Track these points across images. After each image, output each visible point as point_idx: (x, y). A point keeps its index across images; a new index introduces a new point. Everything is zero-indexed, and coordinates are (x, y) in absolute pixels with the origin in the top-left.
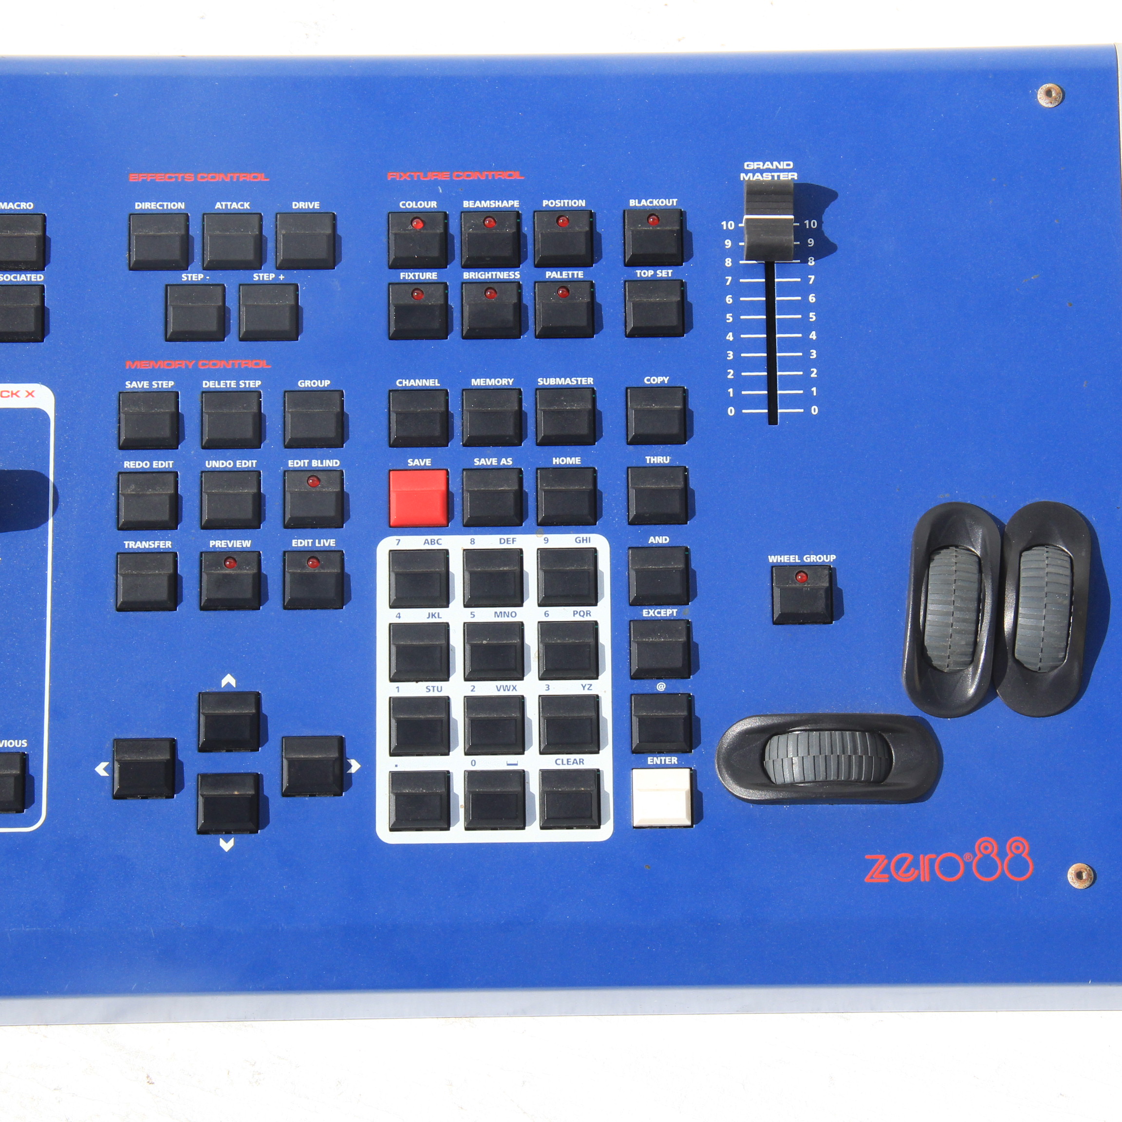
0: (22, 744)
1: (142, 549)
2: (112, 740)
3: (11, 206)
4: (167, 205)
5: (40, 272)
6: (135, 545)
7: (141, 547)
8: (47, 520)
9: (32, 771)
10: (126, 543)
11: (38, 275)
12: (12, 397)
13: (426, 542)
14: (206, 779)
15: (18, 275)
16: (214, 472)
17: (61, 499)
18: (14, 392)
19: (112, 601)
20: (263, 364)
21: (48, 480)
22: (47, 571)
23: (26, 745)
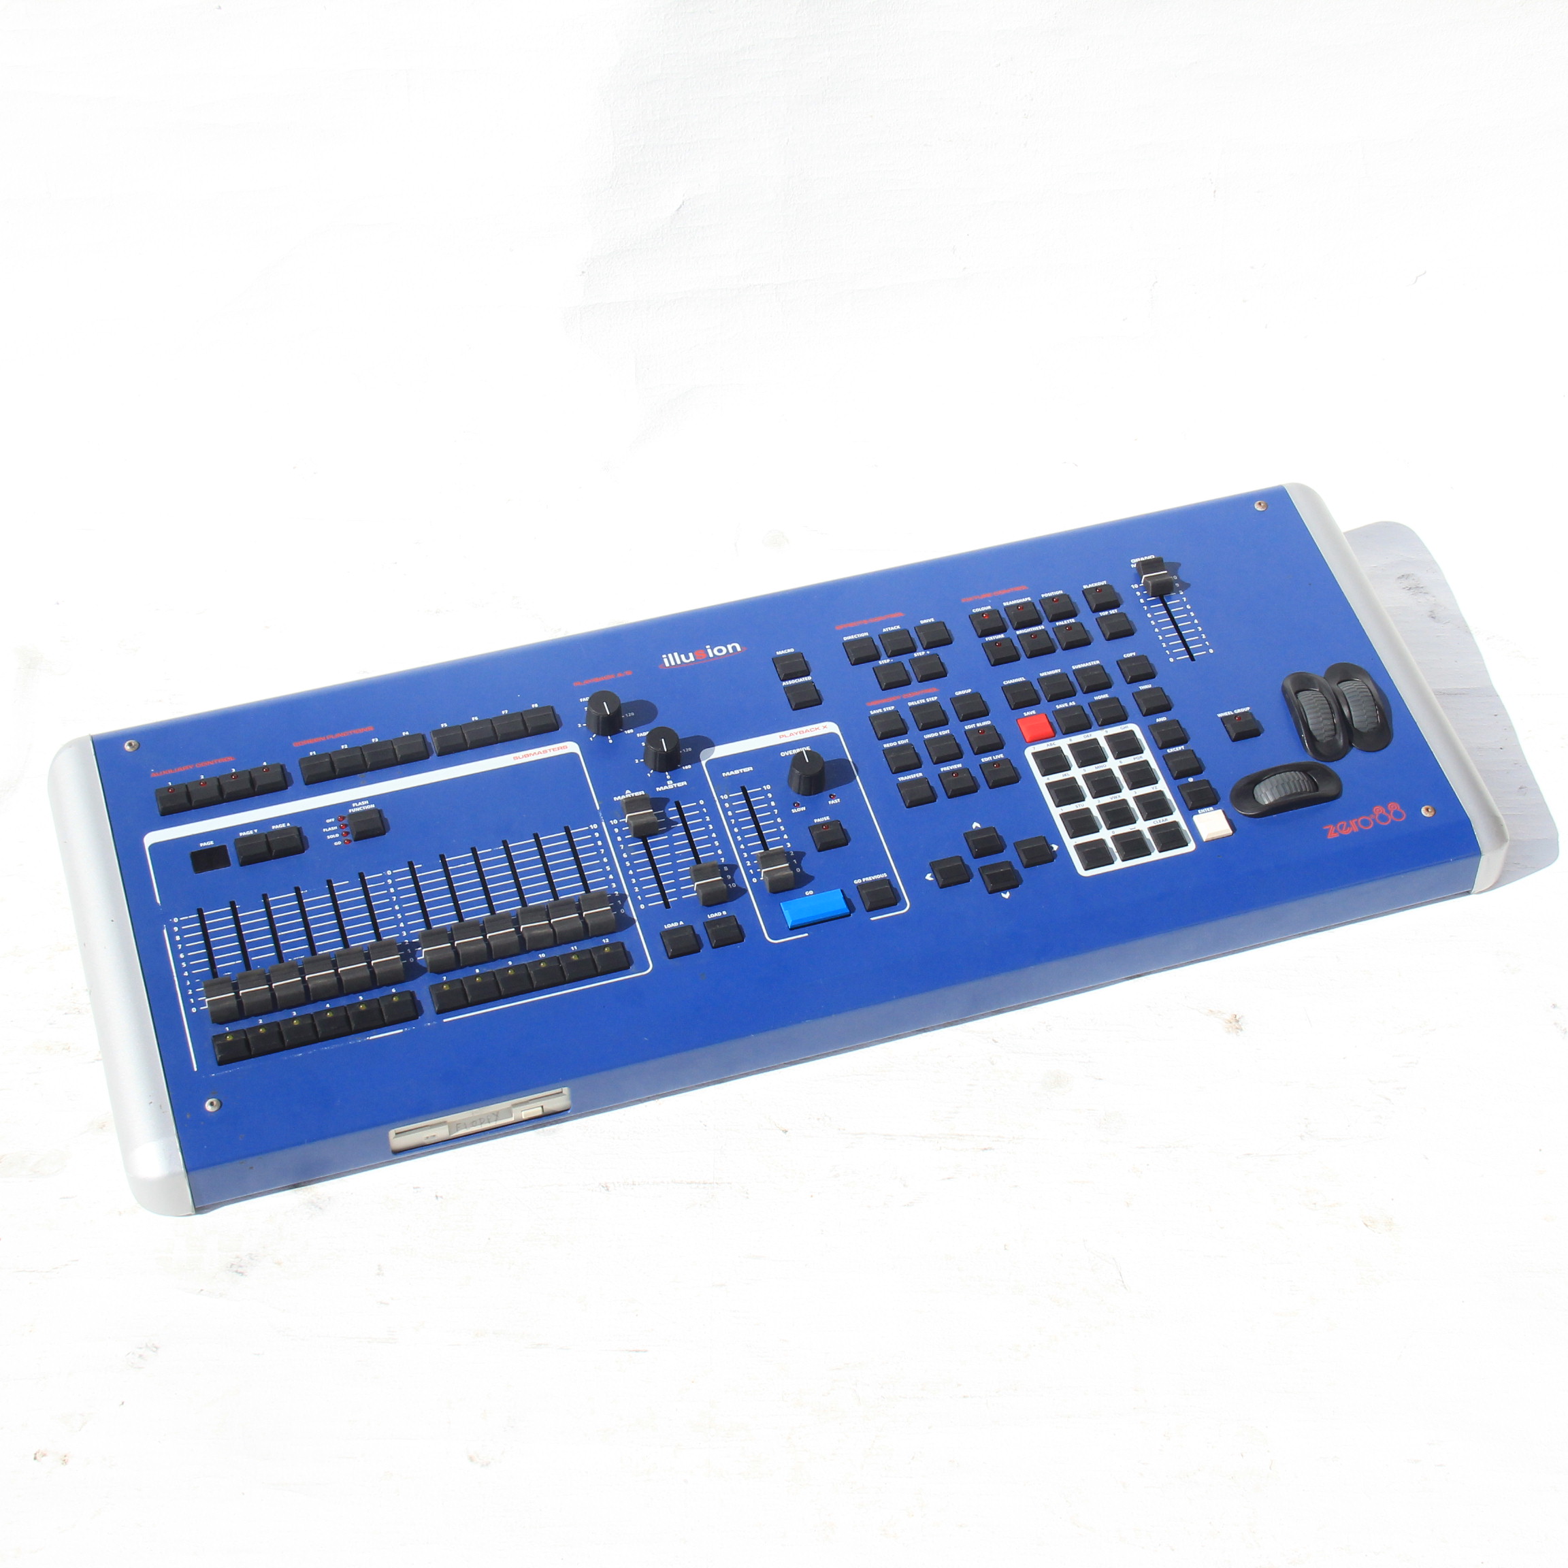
0: (884, 875)
2: (929, 863)
3: (783, 652)
4: (859, 635)
5: (809, 675)
6: (904, 778)
7: (907, 779)
8: (855, 777)
9: (894, 886)
10: (899, 779)
11: (809, 677)
12: (817, 730)
13: (1048, 745)
14: (982, 870)
15: (799, 680)
16: (930, 739)
17: (858, 767)
19: (903, 804)
20: (935, 690)
21: (849, 761)
22: (865, 799)
23: (886, 875)
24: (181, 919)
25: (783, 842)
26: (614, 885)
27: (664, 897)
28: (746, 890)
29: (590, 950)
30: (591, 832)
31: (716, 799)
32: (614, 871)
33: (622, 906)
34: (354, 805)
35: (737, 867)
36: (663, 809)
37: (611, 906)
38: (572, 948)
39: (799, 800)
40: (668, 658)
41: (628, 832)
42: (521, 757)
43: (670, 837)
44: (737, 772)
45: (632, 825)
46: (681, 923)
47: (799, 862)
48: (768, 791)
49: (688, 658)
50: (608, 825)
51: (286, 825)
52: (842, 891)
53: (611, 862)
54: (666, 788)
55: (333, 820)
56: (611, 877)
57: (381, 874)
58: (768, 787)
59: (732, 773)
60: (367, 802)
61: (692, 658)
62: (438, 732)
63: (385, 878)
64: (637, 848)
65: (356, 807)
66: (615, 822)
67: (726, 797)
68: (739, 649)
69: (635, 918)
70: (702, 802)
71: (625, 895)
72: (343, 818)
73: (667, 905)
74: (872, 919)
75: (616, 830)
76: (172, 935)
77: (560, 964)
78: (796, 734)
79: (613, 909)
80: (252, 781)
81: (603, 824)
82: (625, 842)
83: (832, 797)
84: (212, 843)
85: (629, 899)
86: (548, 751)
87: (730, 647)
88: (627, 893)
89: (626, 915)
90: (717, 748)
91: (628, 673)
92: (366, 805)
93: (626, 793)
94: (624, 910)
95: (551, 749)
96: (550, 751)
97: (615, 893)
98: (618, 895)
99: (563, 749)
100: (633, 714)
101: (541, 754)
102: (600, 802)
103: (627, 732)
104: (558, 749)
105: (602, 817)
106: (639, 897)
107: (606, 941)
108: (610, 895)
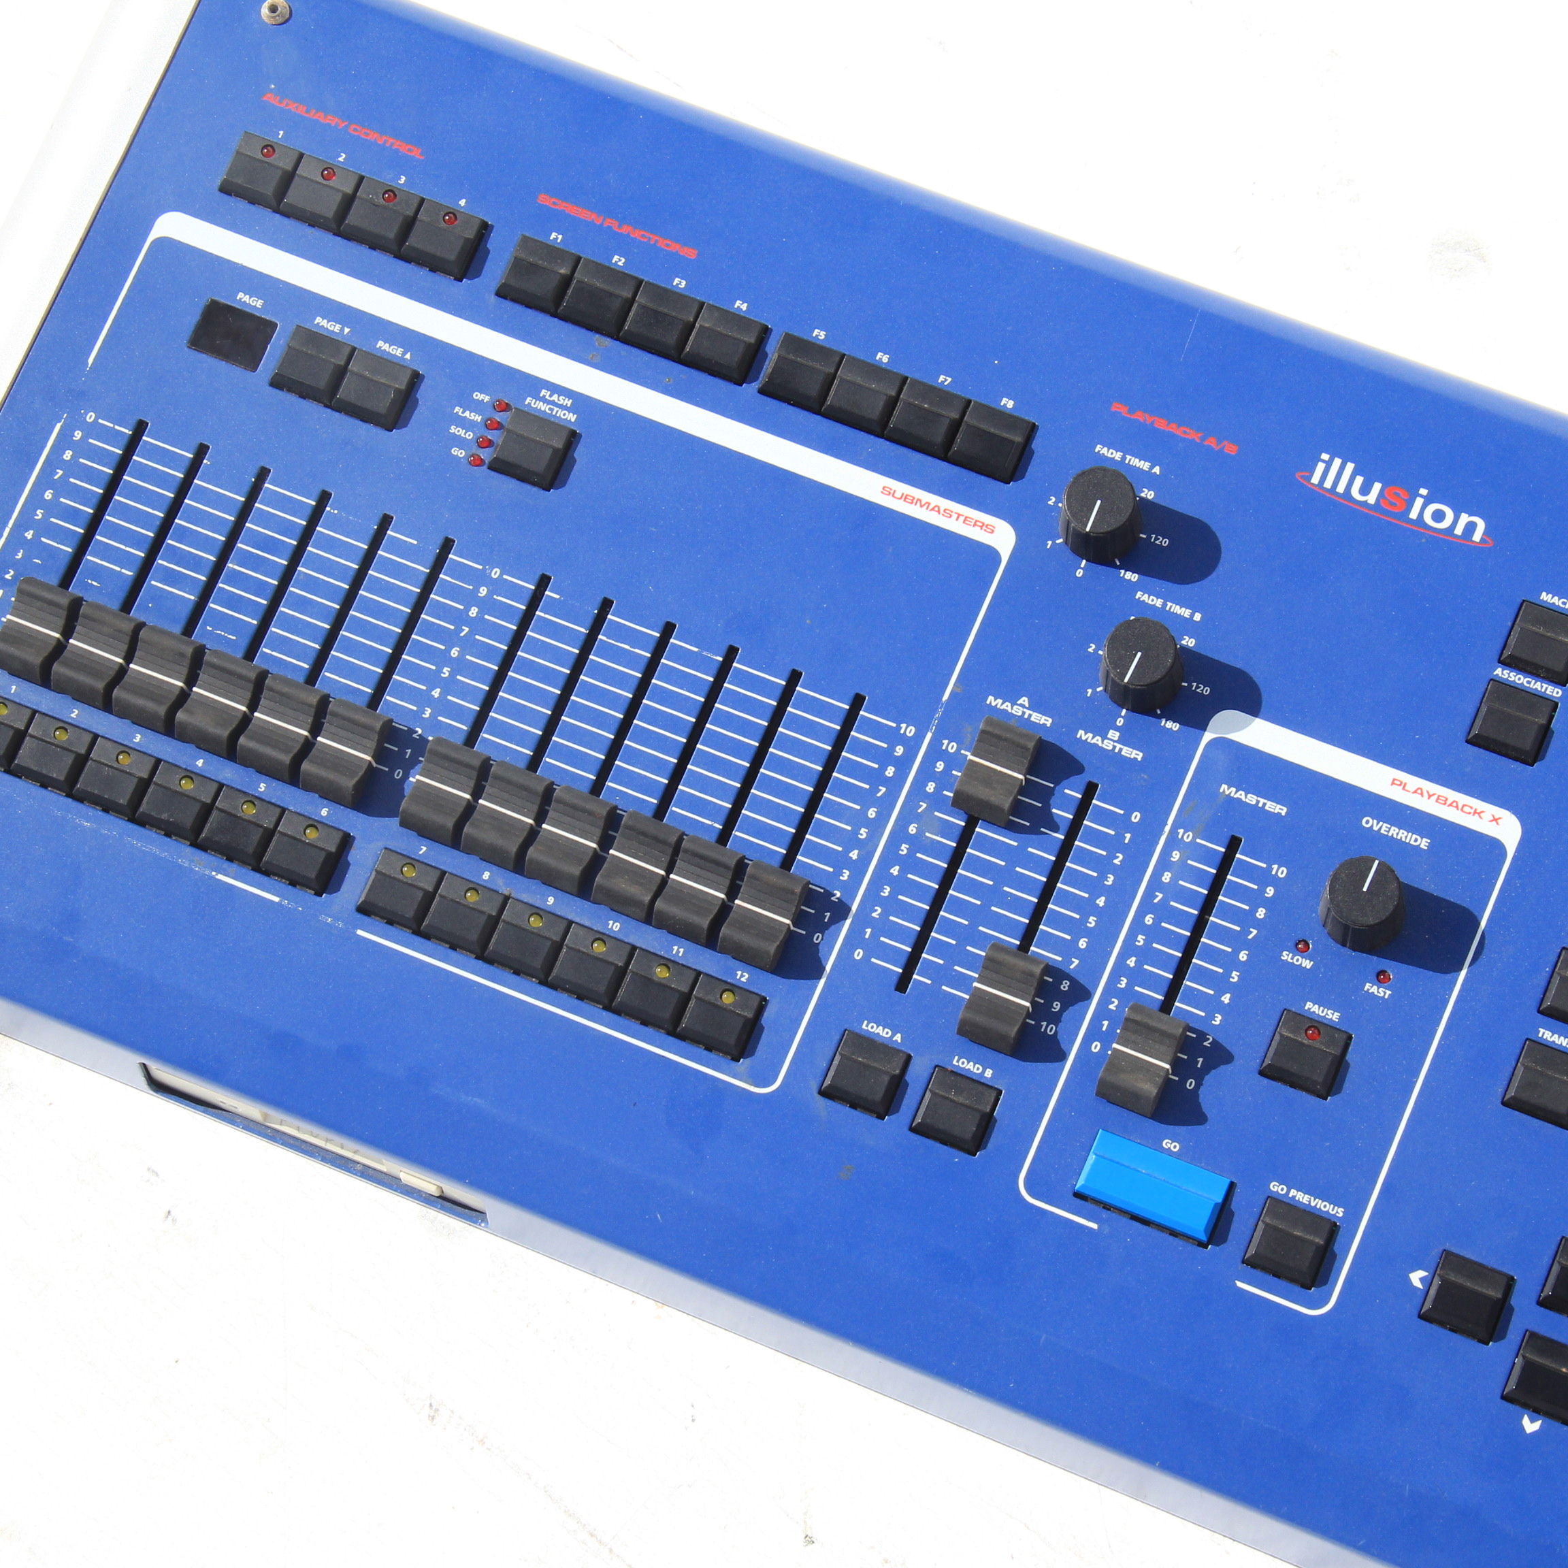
0: (1337, 1212)
1: (1557, 1044)
2: (1441, 1249)
3: (1555, 600)
5: (1560, 687)
6: (1551, 1037)
7: (1557, 1042)
8: (1461, 969)
9: (1337, 1247)
10: (1542, 1030)
11: (1556, 690)
12: (1474, 815)
14: (1533, 1340)
15: (1533, 681)
17: (1485, 951)
18: (1478, 811)
19: (1501, 1090)
21: (1478, 924)
22: (1438, 1026)
23: (1341, 1215)
24: (100, 421)
25: (1211, 1005)
26: (846, 875)
27: (911, 962)
28: (1063, 1057)
29: (699, 975)
30: (894, 737)
31: (1167, 829)
32: (868, 847)
33: (823, 928)
34: (543, 392)
35: (1086, 995)
36: (1057, 783)
38: (676, 948)
39: (1319, 938)
40: (1329, 464)
41: (953, 785)
42: (898, 495)
43: (1022, 848)
44: (1251, 799)
46: (898, 1037)
47: (1207, 1068)
48: (1275, 881)
49: (1365, 490)
50: (935, 743)
51: (404, 354)
52: (1232, 1186)
53: (878, 825)
54: (1097, 740)
55: (487, 399)
56: (856, 853)
57: (480, 567)
58: (1282, 872)
59: (1241, 795)
60: (569, 403)
61: (1371, 498)
62: (795, 344)
63: (480, 578)
64: (944, 830)
65: (544, 400)
66: (952, 748)
67: (1188, 837)
68: (1477, 537)
69: (828, 968)
70: (1136, 817)
71: (849, 909)
72: (506, 407)
73: (903, 983)
74: (1239, 1284)
75: (940, 766)
76: (64, 440)
77: (629, 962)
78: (1430, 796)
80: (409, 225)
81: (929, 735)
82: (936, 801)
83: (1381, 977)
84: (259, 303)
85: (849, 921)
86: (955, 516)
87: (1464, 519)
88: (854, 908)
89: (817, 952)
90: (1258, 720)
91: (1230, 449)
92: (561, 407)
93: (1019, 702)
94: (822, 939)
95: (963, 516)
96: (957, 519)
97: (835, 892)
98: (837, 900)
99: (985, 530)
100: (1166, 542)
101: (937, 513)
102: (958, 687)
103: (1125, 574)
104: (975, 525)
105: (936, 721)
106: (869, 931)
107: (742, 976)
108: (822, 891)
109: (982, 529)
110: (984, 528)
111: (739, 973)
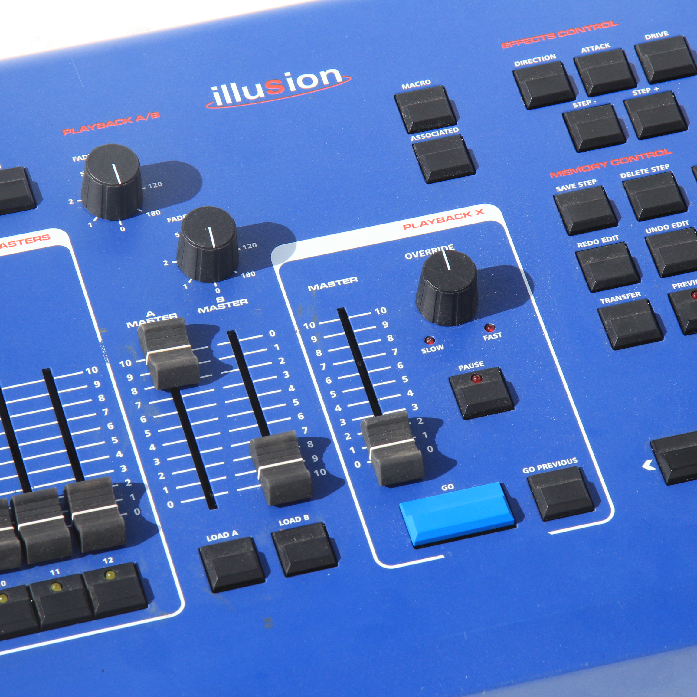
0: (573, 461)
1: (617, 302)
2: (648, 443)
3: (412, 85)
4: (541, 59)
5: (454, 126)
6: (610, 300)
7: (615, 301)
8: (529, 297)
9: (589, 479)
10: (602, 300)
11: (454, 129)
12: (465, 217)
15: (437, 132)
16: (655, 236)
17: (534, 280)
18: (466, 213)
19: (607, 343)
20: (664, 153)
21: (518, 269)
22: (543, 333)
23: (576, 461)
25: (405, 401)
26: (124, 469)
27: (207, 488)
28: (342, 482)
29: (81, 576)
30: (88, 379)
31: (296, 328)
32: (124, 445)
33: (136, 504)
35: (328, 441)
36: (209, 344)
37: (118, 503)
38: (52, 571)
39: (433, 330)
40: (220, 91)
41: (149, 381)
43: (219, 390)
44: (332, 284)
45: (157, 370)
46: (235, 533)
47: (432, 436)
48: (383, 317)
49: (253, 92)
50: (116, 368)
52: (502, 485)
53: (120, 430)
54: (213, 308)
56: (119, 454)
58: (384, 310)
59: (323, 286)
61: (261, 93)
64: (163, 408)
66: (129, 363)
67: (313, 325)
68: (339, 79)
69: (158, 523)
70: (272, 333)
71: (143, 485)
73: (211, 503)
74: (552, 533)
75: (130, 377)
77: (31, 598)
78: (432, 223)
79: (122, 508)
81: (108, 366)
82: (144, 396)
83: (488, 328)
85: (148, 492)
86: (18, 243)
87: (324, 75)
88: (145, 482)
89: (143, 519)
90: (298, 243)
91: (156, 116)
93: (147, 316)
94: (141, 511)
95: (23, 240)
96: (21, 244)
97: (126, 481)
98: (131, 485)
99: (44, 240)
100: (160, 184)
101: (5, 248)
102: (103, 330)
103: (150, 214)
104: (35, 241)
105: (106, 355)
106: (165, 489)
107: (108, 561)
108: (117, 485)
109: (41, 240)
110: (42, 239)
111: (105, 560)
